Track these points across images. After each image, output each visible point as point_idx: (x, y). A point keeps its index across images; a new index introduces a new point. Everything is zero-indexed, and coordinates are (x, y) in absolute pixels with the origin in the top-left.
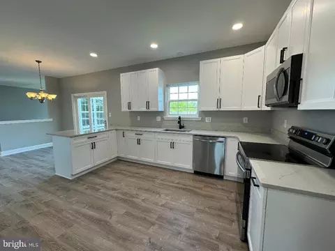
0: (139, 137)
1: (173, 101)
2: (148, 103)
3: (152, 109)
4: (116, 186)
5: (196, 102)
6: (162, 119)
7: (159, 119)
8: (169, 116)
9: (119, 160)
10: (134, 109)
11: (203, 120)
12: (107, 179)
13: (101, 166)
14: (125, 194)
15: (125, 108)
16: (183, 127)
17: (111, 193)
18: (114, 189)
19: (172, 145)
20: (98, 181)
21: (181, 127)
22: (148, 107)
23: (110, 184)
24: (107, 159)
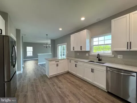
0: (76, 63)
1: (95, 45)
2: (81, 47)
3: (83, 50)
4: (61, 86)
5: (110, 45)
6: (89, 55)
7: (87, 55)
8: (93, 54)
9: (68, 73)
10: (75, 50)
11: (115, 57)
12: (60, 81)
13: (60, 74)
14: (63, 92)
15: (72, 50)
16: (101, 60)
17: (58, 89)
18: (60, 88)
19: (92, 71)
20: (56, 81)
21: (99, 60)
22: (81, 49)
23: (60, 84)
24: (62, 71)
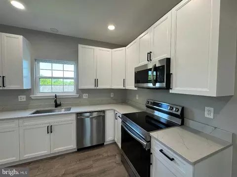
5: (72, 80)
8: (39, 95)
11: (80, 97)
16: (60, 105)
21: (57, 105)
